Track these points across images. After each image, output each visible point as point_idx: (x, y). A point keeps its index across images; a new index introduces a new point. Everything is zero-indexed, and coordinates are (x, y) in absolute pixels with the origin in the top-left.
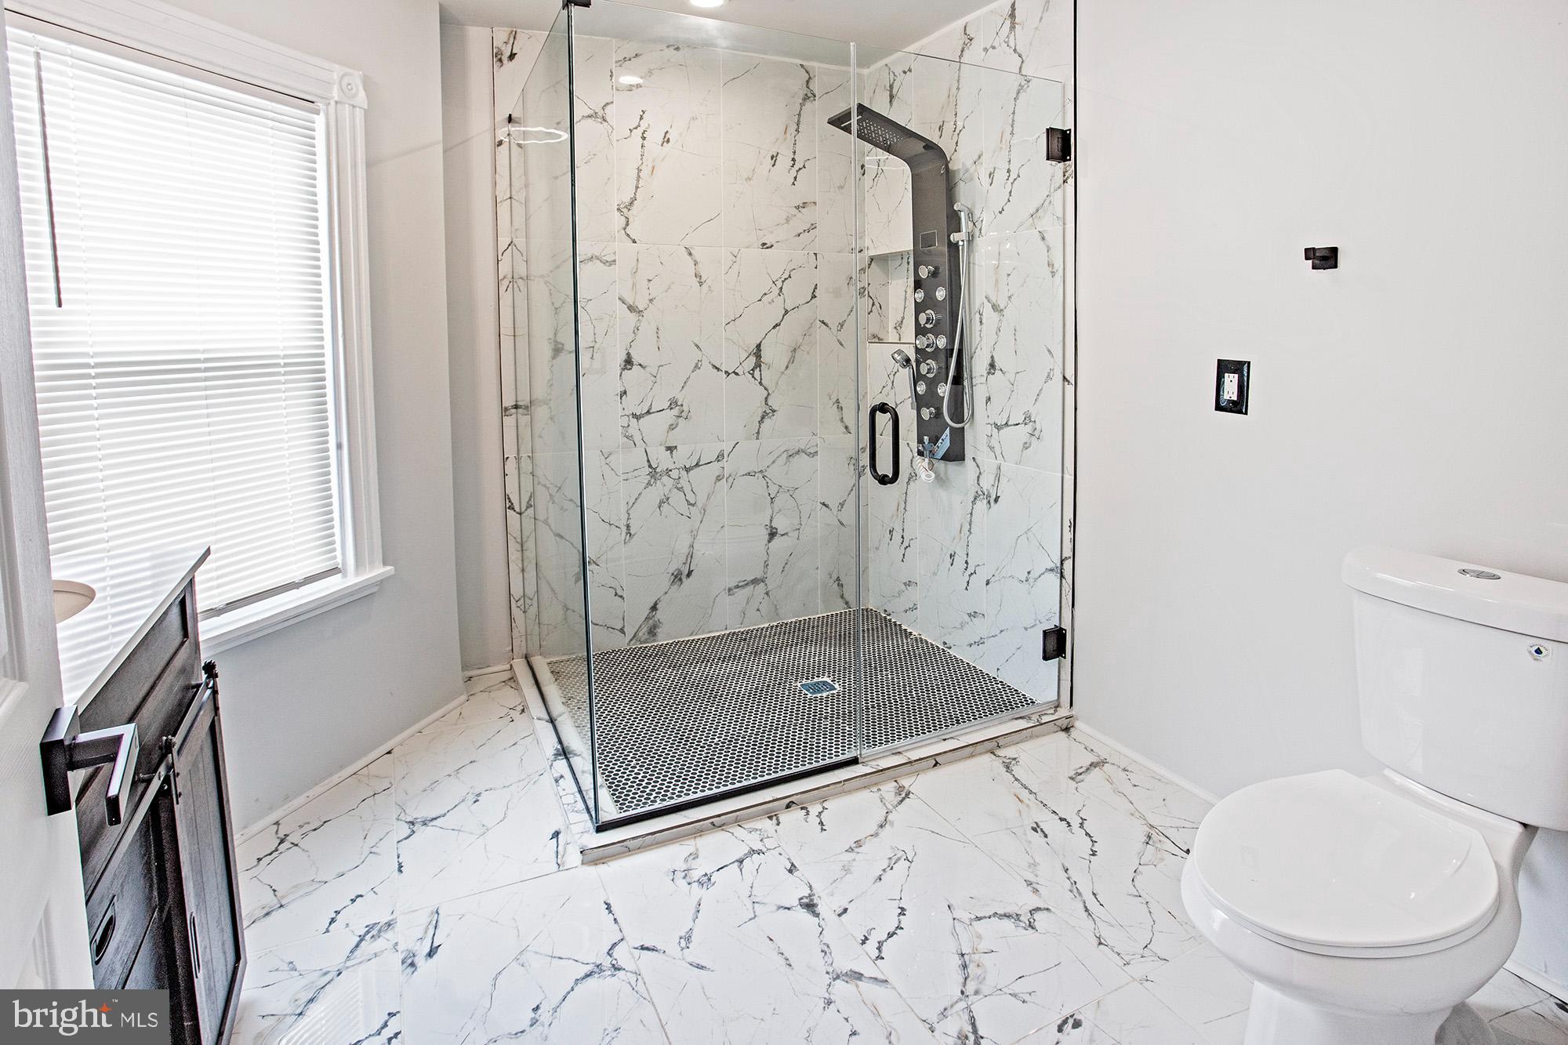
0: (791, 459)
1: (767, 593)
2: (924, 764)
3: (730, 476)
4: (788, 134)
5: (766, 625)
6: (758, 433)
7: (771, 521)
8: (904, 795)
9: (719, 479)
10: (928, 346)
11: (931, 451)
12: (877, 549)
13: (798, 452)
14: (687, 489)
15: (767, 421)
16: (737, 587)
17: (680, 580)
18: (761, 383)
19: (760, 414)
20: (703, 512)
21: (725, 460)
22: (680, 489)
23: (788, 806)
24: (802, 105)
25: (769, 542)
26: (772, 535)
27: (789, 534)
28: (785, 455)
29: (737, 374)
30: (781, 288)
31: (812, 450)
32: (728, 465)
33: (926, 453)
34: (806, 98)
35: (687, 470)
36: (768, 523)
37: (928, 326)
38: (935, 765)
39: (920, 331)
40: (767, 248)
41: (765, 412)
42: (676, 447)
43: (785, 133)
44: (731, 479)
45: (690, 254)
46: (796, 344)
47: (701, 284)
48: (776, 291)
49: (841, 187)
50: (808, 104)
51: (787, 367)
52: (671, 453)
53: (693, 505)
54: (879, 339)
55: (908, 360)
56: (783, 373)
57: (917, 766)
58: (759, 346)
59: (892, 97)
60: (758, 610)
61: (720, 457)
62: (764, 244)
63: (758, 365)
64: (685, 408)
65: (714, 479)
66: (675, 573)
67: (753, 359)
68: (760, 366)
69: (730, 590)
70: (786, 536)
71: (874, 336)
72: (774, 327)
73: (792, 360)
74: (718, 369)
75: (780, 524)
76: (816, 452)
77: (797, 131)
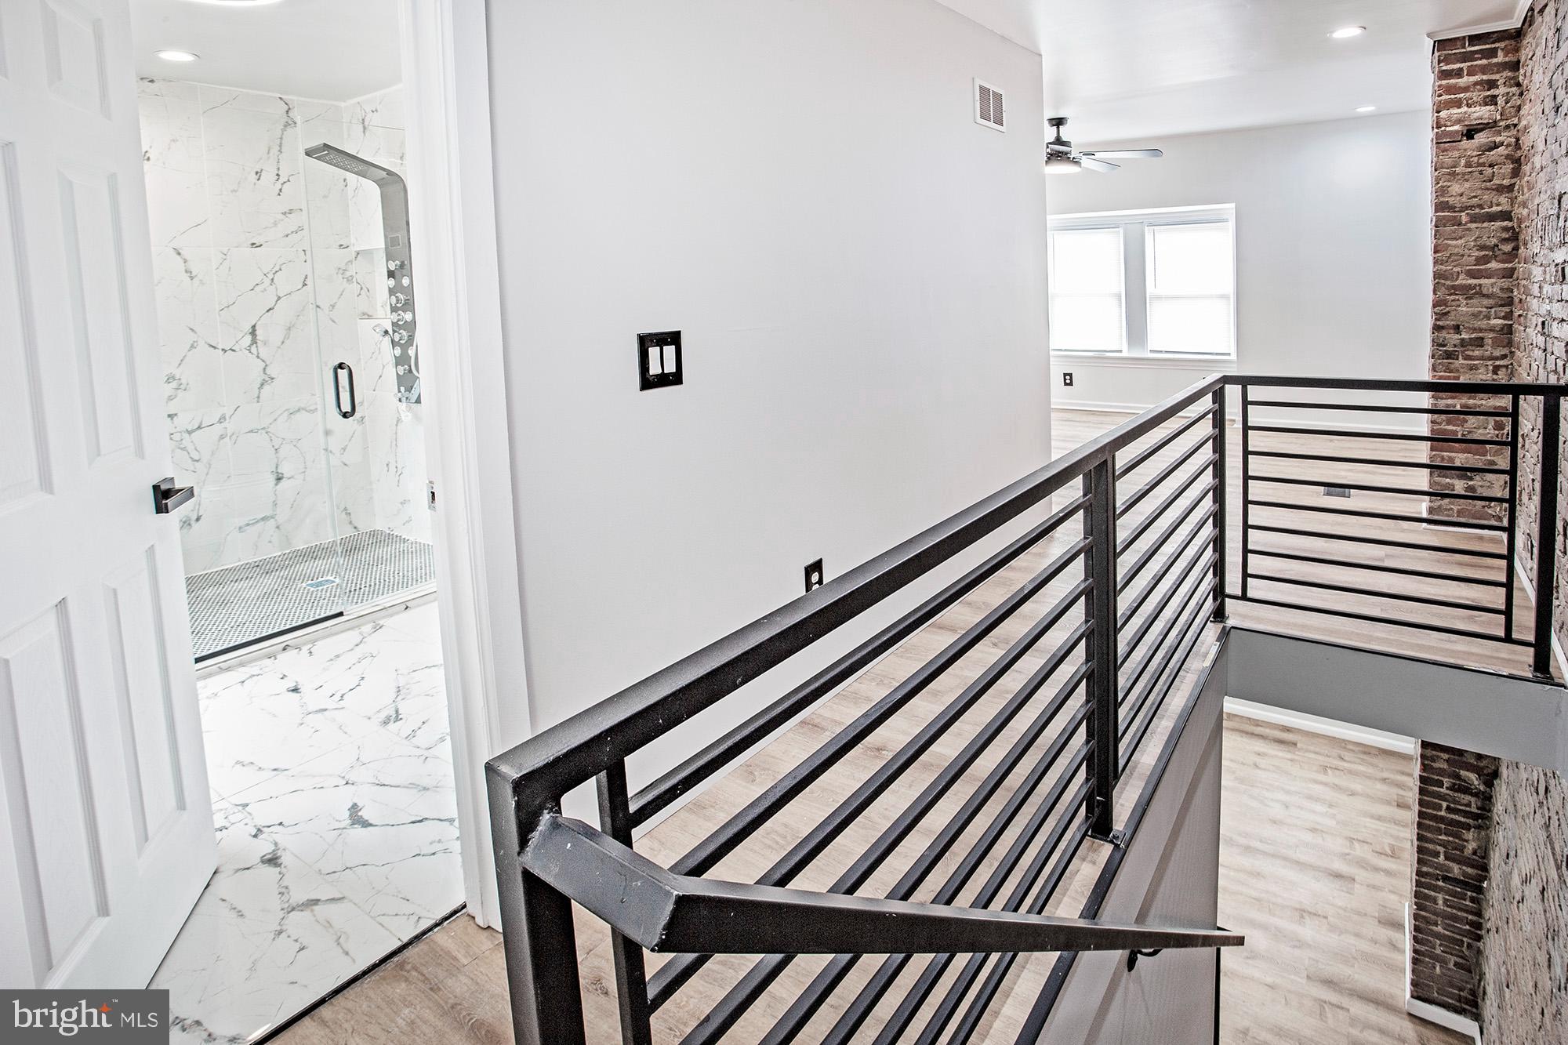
0: (292, 416)
1: (278, 527)
2: (397, 608)
3: (233, 434)
4: (271, 154)
5: (280, 554)
6: (258, 397)
7: (277, 467)
8: (378, 628)
9: (222, 437)
10: (399, 320)
11: (407, 398)
12: (378, 480)
13: (299, 410)
14: (190, 448)
15: (266, 387)
16: (248, 525)
17: (189, 524)
18: (258, 357)
19: (259, 381)
20: (208, 466)
21: (227, 421)
22: (184, 449)
23: (284, 649)
24: (283, 130)
25: (276, 485)
26: (279, 479)
27: (295, 477)
28: (286, 414)
29: (234, 351)
30: (272, 279)
31: (312, 408)
32: (230, 426)
33: (404, 399)
34: (287, 125)
35: (190, 433)
36: (274, 470)
37: (399, 305)
38: (406, 609)
39: (394, 309)
40: (257, 247)
41: (264, 380)
42: (176, 415)
43: (268, 153)
44: (234, 437)
45: (179, 254)
46: (291, 323)
47: (192, 278)
48: (267, 281)
49: (325, 197)
50: (289, 130)
51: (283, 342)
52: (172, 419)
53: (197, 461)
54: (368, 316)
55: (386, 332)
56: (279, 347)
57: (390, 611)
58: (254, 327)
59: (365, 128)
60: (270, 542)
61: (222, 419)
62: (253, 244)
63: (254, 342)
64: (183, 381)
65: (217, 437)
66: (184, 520)
67: (249, 338)
68: (256, 343)
69: (240, 528)
70: (292, 479)
71: (364, 314)
72: (268, 311)
73: (287, 337)
74: (215, 348)
75: (285, 469)
76: (316, 409)
77: (280, 151)
